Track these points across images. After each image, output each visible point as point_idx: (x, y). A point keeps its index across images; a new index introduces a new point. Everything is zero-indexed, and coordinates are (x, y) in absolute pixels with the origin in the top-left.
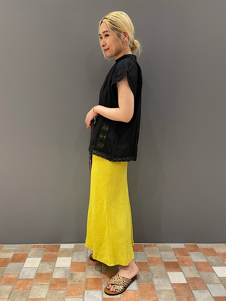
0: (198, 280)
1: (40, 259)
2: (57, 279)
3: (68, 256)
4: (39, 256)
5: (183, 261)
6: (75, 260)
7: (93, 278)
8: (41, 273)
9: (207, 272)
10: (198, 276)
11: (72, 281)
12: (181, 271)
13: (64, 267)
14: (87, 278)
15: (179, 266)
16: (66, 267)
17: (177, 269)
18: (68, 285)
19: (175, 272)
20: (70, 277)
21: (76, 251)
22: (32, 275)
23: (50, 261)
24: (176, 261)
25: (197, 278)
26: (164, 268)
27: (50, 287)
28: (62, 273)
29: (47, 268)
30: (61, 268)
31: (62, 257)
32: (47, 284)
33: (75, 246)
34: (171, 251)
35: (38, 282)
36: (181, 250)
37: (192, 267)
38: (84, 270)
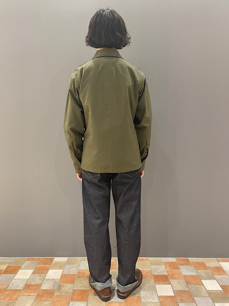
0: (186, 293)
1: (32, 271)
2: (45, 290)
3: (60, 269)
4: (31, 269)
5: (173, 275)
6: (66, 272)
7: (81, 290)
8: (29, 285)
9: (196, 285)
10: (186, 289)
11: (59, 292)
12: (169, 283)
13: (54, 279)
14: (74, 290)
15: (168, 279)
16: (56, 279)
17: (166, 282)
18: (54, 296)
19: (163, 285)
20: (58, 288)
21: (68, 264)
22: (21, 286)
23: (41, 273)
24: (166, 274)
25: (184, 290)
26: (153, 281)
27: (36, 298)
28: (50, 285)
29: (37, 280)
30: (51, 280)
31: (54, 269)
32: (34, 295)
33: (68, 259)
34: (162, 264)
35: (26, 293)
36: (172, 264)
37: (181, 280)
38: (73, 282)
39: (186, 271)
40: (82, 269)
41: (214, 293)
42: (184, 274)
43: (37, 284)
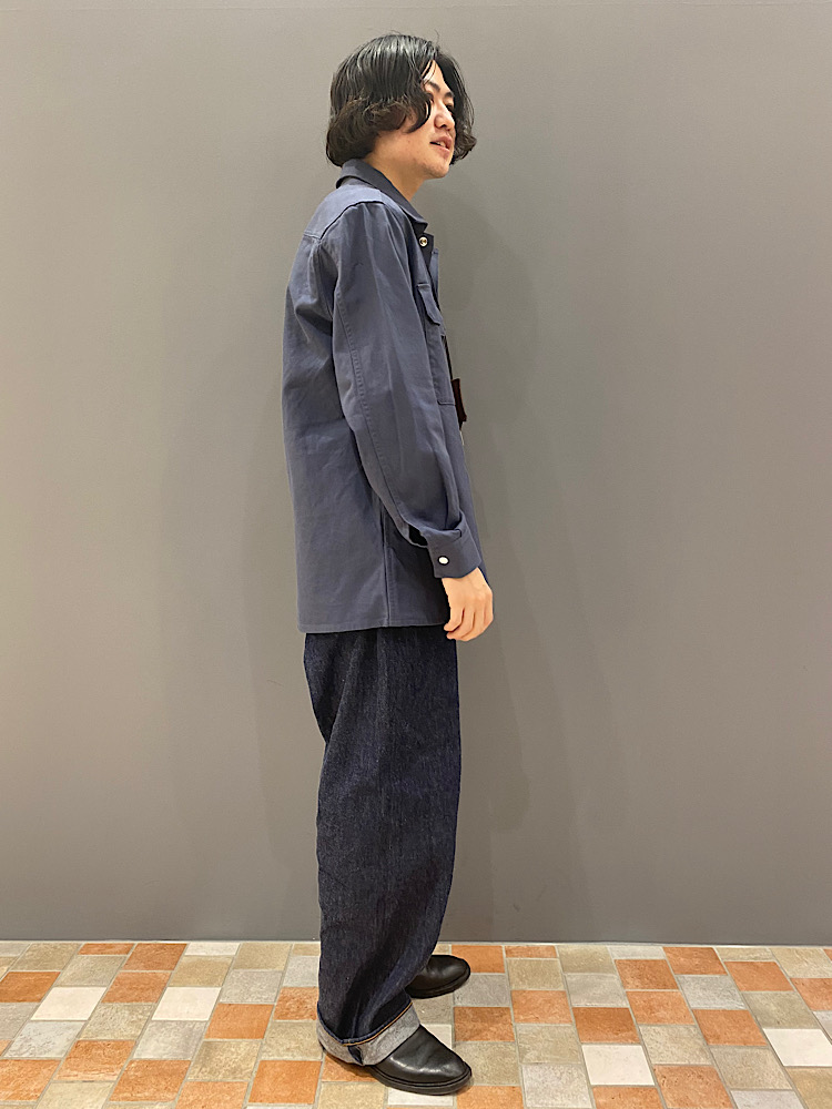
0: (700, 1077)
1: (102, 991)
2: (150, 1062)
3: (210, 984)
4: (98, 983)
5: (651, 1008)
6: (233, 996)
7: (290, 1061)
8: (90, 1042)
9: (740, 1047)
10: (703, 1061)
11: (204, 1069)
12: (637, 1040)
13: (186, 1022)
14: (262, 1061)
15: (632, 1024)
16: (192, 1022)
17: (623, 1034)
18: (184, 1085)
19: (612, 1046)
20: (199, 1055)
21: (241, 966)
22: (58, 1046)
23: (137, 1001)
24: (625, 1004)
25: (696, 1067)
26: (573, 1029)
27: (117, 1091)
28: (171, 1044)
29: (121, 1023)
30: (173, 1024)
31: (184, 986)
32: (107, 1078)
33: (240, 949)
34: (610, 969)
35: (75, 1073)
36: (650, 967)
37: (682, 1029)
38: (258, 1033)
39: (699, 993)
40: (294, 984)
41: (813, 1077)
42: (694, 1005)
43: (121, 1041)
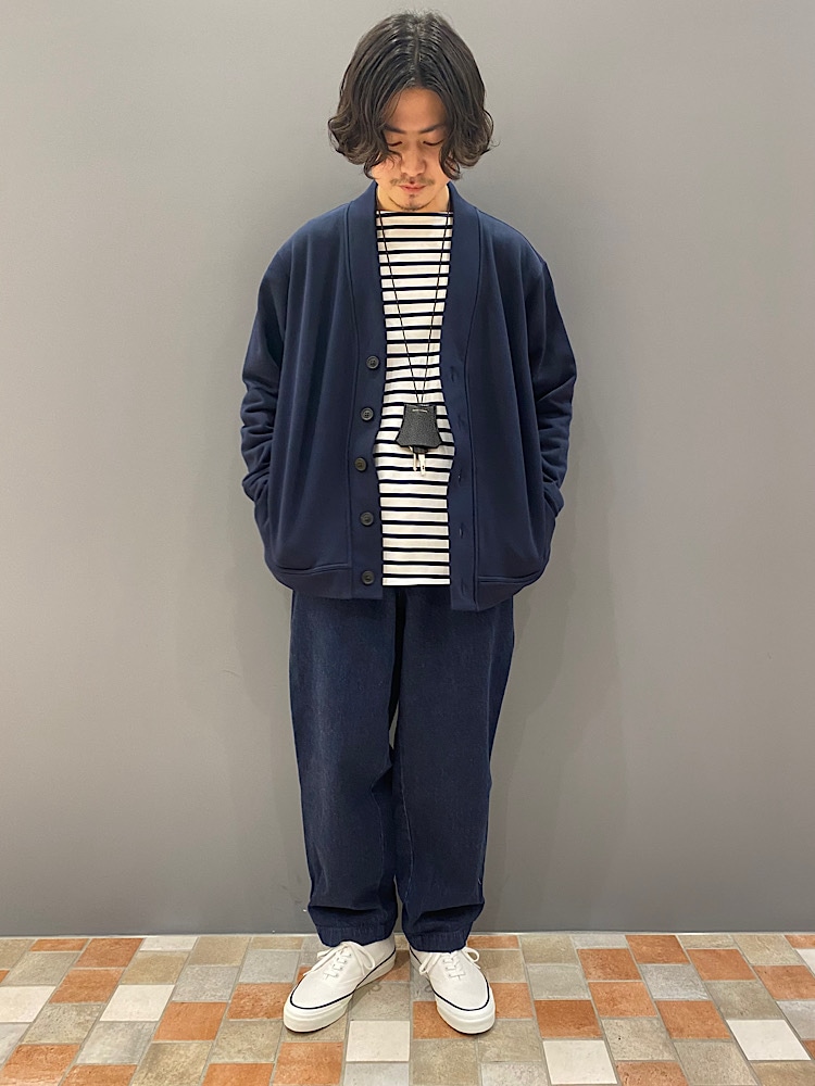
0: (663, 1073)
1: (51, 990)
2: (93, 1067)
3: (162, 981)
4: (47, 982)
5: (613, 1000)
6: (185, 996)
7: (240, 1064)
8: (33, 1046)
9: (703, 1041)
10: (667, 1057)
11: (150, 1075)
12: (599, 1034)
13: (135, 1022)
14: (211, 1065)
15: (594, 1017)
16: (141, 1022)
17: (586, 1029)
19: (574, 1042)
20: (146, 1059)
21: (197, 962)
23: (85, 1000)
24: (587, 996)
25: (658, 1062)
26: (535, 1024)
28: (118, 1046)
29: (68, 1025)
30: (122, 1025)
31: (136, 984)
33: (198, 944)
34: (572, 959)
36: (612, 957)
37: (645, 1022)
38: (209, 1033)
39: (664, 984)
40: (251, 981)
41: (778, 1072)
42: (657, 996)
43: (65, 1045)
